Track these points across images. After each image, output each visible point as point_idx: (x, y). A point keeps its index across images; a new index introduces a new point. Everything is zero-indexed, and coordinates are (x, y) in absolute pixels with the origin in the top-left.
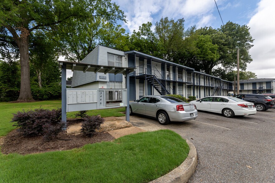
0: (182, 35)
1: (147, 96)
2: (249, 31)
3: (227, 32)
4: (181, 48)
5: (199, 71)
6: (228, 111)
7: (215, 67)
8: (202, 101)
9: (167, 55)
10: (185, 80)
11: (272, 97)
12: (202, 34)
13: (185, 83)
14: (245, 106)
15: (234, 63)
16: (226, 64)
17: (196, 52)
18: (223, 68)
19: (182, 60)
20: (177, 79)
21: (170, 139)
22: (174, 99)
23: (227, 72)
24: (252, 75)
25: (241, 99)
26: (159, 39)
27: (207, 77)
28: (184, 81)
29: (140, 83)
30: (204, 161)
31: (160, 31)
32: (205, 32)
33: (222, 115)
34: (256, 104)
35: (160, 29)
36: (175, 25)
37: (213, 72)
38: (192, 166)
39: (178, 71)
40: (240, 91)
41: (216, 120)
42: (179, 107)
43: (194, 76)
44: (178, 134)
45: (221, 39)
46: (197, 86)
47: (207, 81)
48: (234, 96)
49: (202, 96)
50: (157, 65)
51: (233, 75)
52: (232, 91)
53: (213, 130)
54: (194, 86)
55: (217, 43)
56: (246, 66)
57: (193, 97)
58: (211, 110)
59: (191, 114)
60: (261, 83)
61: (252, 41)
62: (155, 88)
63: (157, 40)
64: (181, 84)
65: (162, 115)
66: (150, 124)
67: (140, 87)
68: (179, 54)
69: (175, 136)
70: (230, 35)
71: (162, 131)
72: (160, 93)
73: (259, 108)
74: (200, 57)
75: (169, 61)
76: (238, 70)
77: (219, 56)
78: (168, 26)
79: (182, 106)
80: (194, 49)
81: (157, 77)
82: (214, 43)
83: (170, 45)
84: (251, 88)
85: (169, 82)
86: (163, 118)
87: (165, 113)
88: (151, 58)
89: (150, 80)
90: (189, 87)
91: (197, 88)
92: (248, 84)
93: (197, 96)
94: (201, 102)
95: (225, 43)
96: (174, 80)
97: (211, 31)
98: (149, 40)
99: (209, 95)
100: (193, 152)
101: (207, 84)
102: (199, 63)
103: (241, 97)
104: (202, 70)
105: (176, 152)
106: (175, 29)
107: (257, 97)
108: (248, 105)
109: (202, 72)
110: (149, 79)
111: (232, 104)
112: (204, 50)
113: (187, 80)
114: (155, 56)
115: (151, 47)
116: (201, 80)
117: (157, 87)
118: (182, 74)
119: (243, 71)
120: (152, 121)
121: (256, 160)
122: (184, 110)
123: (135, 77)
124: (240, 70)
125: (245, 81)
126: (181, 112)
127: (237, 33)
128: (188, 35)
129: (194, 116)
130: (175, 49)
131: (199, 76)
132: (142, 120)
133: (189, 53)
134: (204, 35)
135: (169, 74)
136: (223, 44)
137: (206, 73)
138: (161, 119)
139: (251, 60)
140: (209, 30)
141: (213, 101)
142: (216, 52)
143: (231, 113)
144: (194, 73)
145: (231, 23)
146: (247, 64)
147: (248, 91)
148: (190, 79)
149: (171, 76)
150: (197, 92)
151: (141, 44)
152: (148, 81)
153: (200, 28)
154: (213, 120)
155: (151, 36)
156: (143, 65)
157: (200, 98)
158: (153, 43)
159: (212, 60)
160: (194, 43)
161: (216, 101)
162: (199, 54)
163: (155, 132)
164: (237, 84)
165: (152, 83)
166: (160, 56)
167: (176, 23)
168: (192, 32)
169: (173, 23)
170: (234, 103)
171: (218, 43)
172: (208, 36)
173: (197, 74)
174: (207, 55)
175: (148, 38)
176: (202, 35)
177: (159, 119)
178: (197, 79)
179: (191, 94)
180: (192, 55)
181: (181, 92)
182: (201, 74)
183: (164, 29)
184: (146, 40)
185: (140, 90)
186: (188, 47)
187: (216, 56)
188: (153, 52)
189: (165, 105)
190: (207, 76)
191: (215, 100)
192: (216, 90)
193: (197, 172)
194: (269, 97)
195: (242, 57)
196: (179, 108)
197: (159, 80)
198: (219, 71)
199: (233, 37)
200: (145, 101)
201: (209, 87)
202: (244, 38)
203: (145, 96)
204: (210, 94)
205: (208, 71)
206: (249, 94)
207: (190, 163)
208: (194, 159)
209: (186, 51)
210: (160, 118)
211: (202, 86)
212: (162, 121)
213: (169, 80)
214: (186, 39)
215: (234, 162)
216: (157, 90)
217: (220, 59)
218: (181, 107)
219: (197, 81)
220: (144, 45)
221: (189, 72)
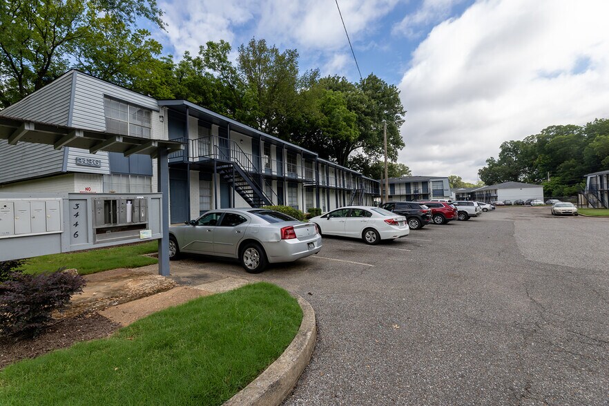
0: (293, 82)
1: (219, 210)
2: (400, 96)
3: (369, 92)
4: (293, 110)
5: (327, 159)
6: (371, 232)
7: (353, 154)
8: (330, 216)
9: (266, 121)
10: (301, 174)
11: (429, 206)
12: (330, 88)
13: (302, 181)
14: (394, 223)
15: (381, 148)
16: (370, 148)
17: (320, 122)
18: (365, 155)
19: (296, 133)
20: (286, 172)
21: (265, 303)
22: (277, 215)
23: (372, 163)
24: (405, 170)
25: (390, 210)
26: (247, 82)
27: (339, 171)
28: (299, 177)
29: (200, 180)
30: (329, 334)
31: (249, 67)
32: (335, 85)
33: (363, 240)
34: (409, 218)
35: (249, 61)
36: (280, 60)
37: (349, 162)
38: (305, 350)
39: (288, 156)
40: (390, 197)
41: (353, 251)
42: (285, 231)
43: (317, 169)
44: (282, 290)
45: (361, 103)
46: (324, 188)
47: (340, 178)
48: (381, 205)
49: (333, 208)
50: (241, 140)
51: (379, 168)
52: (379, 196)
53: (347, 270)
54: (318, 187)
55: (355, 109)
56: (396, 154)
57: (317, 211)
58: (347, 233)
59: (308, 244)
60: (416, 184)
61: (403, 113)
62: (239, 191)
63: (241, 85)
64: (294, 184)
65: (250, 251)
66: (224, 276)
67: (200, 188)
68: (290, 121)
69: (276, 293)
70: (373, 98)
71: (249, 286)
72: (249, 202)
73: (414, 224)
74: (328, 132)
75: (268, 133)
76: (386, 160)
77: (358, 133)
78: (266, 60)
79: (292, 228)
80: (317, 115)
81: (242, 168)
82: (350, 109)
83: (271, 101)
84: (404, 192)
85: (269, 179)
86: (253, 258)
87: (258, 247)
88: (228, 123)
89: (226, 174)
90: (309, 190)
91: (323, 192)
92: (400, 184)
93: (324, 208)
94: (328, 219)
95: (367, 110)
96: (280, 175)
97: (344, 86)
98: (224, 81)
99: (344, 206)
100: (309, 321)
101: (340, 185)
102: (326, 144)
103: (390, 207)
104: (333, 157)
105: (275, 328)
106: (282, 68)
107: (411, 206)
108: (398, 220)
109: (333, 161)
110: (223, 172)
111: (376, 219)
112: (334, 120)
113: (304, 175)
114: (239, 121)
115: (231, 99)
116: (330, 176)
117: (244, 190)
118: (295, 162)
119: (394, 163)
120: (231, 268)
121: (406, 312)
122: (295, 237)
123: (187, 164)
124: (389, 160)
125: (395, 180)
126: (290, 242)
127: (383, 96)
128: (306, 86)
129: (316, 248)
130: (282, 111)
131: (326, 168)
132: (204, 267)
133: (308, 122)
134: (334, 91)
135: (269, 160)
136: (363, 112)
137: (339, 164)
138: (249, 261)
139: (403, 145)
140: (342, 82)
141: (348, 216)
142: (353, 124)
143: (375, 236)
144: (318, 162)
145: (375, 78)
146: (398, 150)
147: (401, 196)
148: (311, 173)
149: (272, 166)
150: (324, 200)
151: (204, 87)
152: (222, 176)
153: (327, 77)
154: (348, 251)
155: (229, 73)
156: (209, 136)
157: (329, 211)
158: (233, 90)
159: (348, 138)
160: (317, 102)
161: (353, 216)
162: (325, 126)
163: (233, 292)
164: (384, 185)
165: (232, 180)
166: (250, 121)
167: (283, 57)
168: (312, 81)
169: (277, 56)
170: (380, 219)
171: (357, 109)
172: (339, 94)
173: (323, 164)
174: (340, 130)
175: (222, 77)
176: (331, 91)
177: (245, 260)
178: (323, 174)
179: (313, 204)
180: (313, 126)
181: (294, 199)
182: (329, 165)
183: (259, 64)
184: (217, 80)
185: (200, 196)
186: (306, 110)
187: (354, 133)
188: (235, 111)
189: (258, 229)
190: (340, 169)
191: (351, 213)
192: (355, 196)
193: (315, 359)
194: (424, 206)
195: (391, 139)
196: (287, 234)
197: (247, 173)
198: (358, 160)
199: (378, 103)
200: (213, 223)
201: (344, 190)
202: (393, 107)
203: (214, 211)
204: (346, 204)
205: (342, 159)
206: (402, 202)
207: (302, 345)
208: (309, 334)
209: (303, 116)
210: (247, 259)
211: (332, 188)
212: (251, 265)
213: (268, 173)
214: (303, 93)
215: (376, 324)
216: (243, 195)
217: (360, 139)
218: (291, 231)
219: (323, 177)
220: (213, 92)
221: (309, 160)
